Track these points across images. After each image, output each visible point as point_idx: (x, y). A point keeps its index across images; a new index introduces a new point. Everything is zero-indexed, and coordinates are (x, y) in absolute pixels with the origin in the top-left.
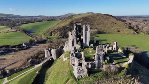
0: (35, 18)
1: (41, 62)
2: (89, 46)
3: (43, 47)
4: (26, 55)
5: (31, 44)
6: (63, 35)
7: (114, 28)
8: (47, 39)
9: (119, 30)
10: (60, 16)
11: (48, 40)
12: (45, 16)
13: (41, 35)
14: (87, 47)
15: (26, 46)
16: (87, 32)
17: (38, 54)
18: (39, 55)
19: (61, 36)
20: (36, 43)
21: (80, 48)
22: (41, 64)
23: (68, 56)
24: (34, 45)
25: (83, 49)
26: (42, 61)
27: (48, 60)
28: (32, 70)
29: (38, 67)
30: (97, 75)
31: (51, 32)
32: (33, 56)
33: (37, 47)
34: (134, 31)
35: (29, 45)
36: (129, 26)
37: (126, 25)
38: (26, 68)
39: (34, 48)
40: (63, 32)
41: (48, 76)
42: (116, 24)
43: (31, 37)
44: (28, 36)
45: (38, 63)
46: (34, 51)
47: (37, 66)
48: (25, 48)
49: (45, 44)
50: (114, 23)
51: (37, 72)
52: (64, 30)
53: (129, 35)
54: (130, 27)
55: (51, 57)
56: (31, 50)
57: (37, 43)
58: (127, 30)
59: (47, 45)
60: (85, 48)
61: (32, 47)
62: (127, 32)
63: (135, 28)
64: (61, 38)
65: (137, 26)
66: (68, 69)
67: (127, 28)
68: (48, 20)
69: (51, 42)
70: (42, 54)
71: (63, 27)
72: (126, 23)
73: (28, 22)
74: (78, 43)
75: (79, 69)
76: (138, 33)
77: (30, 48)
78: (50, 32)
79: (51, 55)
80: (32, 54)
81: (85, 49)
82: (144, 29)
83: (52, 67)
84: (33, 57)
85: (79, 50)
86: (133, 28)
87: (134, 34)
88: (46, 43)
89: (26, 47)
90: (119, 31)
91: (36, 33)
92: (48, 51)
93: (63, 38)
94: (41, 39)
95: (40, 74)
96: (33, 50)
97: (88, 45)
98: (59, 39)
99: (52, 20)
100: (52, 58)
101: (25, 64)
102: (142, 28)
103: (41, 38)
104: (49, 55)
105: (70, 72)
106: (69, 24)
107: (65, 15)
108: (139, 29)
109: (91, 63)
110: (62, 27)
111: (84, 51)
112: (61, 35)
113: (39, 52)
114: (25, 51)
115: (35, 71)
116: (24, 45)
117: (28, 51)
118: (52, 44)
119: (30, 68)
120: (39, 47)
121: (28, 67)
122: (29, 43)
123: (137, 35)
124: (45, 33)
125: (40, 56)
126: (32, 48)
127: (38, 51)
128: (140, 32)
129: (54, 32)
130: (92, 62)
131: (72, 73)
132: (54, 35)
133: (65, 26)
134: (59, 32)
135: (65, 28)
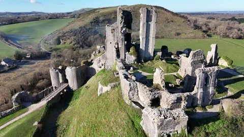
0: (25, 15)
1: (43, 97)
2: (154, 56)
3: (45, 66)
4: (8, 83)
5: (19, 60)
6: (81, 43)
7: (170, 29)
8: (51, 51)
9: (178, 32)
10: (71, 13)
11: (54, 53)
12: (44, 13)
13: (38, 44)
14: (151, 59)
15: (7, 65)
16: (150, 25)
17: (36, 80)
18: (37, 83)
19: (79, 45)
20: (28, 59)
21: (136, 60)
22: (43, 103)
23: (112, 82)
24: (25, 63)
25: (141, 63)
26: (46, 94)
27: (60, 92)
28: (21, 118)
29: (37, 110)
30: (211, 128)
31: (59, 37)
32: (25, 84)
33: (31, 66)
34: (204, 33)
35: (14, 63)
36: (194, 25)
37: (189, 22)
38: (7, 115)
39: (25, 69)
40: (81, 37)
41: (64, 130)
42: (172, 21)
43: (18, 47)
44: (12, 45)
45: (37, 100)
46: (26, 74)
47: (34, 107)
48: (6, 68)
49: (47, 61)
50: (169, 21)
51: (36, 124)
52: (83, 32)
53: (196, 40)
54: (197, 27)
55: (66, 85)
56: (20, 73)
57: (31, 58)
58: (192, 31)
59: (52, 61)
60: (146, 61)
61: (21, 67)
62: (192, 35)
63: (204, 28)
64: (77, 47)
65: (206, 25)
66: (123, 115)
67: (192, 28)
68: (50, 18)
69: (60, 56)
70: (43, 79)
71: (81, 27)
72: (189, 21)
73: (11, 22)
74: (129, 51)
75: (165, 118)
76: (209, 36)
77: (16, 68)
78: (56, 37)
79: (66, 81)
80: (21, 81)
81: (147, 63)
82: (218, 30)
83: (69, 108)
84: (25, 86)
85: (135, 66)
86: (201, 28)
87: (204, 37)
88: (49, 58)
89: (9, 67)
90: (178, 34)
91: (28, 41)
92: (57, 73)
93: (83, 47)
94: (40, 50)
95: (43, 127)
96: (23, 72)
97: (152, 55)
98: (74, 49)
99: (57, 18)
100: (68, 88)
101: (6, 103)
102: (216, 28)
103: (38, 49)
104: (61, 81)
105: (131, 124)
106: (91, 23)
107: (80, 11)
108: (209, 29)
109: (188, 96)
110: (78, 28)
111: (146, 67)
112: (79, 43)
113: (37, 75)
114: (5, 74)
115: (31, 121)
116: (3, 63)
117: (12, 75)
118: (61, 59)
119: (18, 113)
120: (36, 66)
121: (12, 112)
122: (14, 59)
123: (209, 39)
124: (46, 40)
125: (39, 84)
126: (20, 69)
127: (35, 74)
128: (213, 35)
129: (64, 38)
130: (188, 93)
131: (137, 127)
132: (65, 43)
133: (84, 27)
134: (73, 37)
135: (85, 30)
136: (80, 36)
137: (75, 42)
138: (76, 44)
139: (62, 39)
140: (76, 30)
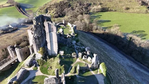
6: (59, 13)
7: (123, 4)
9: (128, 7)
13: (36, 12)
15: (12, 27)
16: (52, 34)
19: (57, 15)
24: (23, 26)
25: (46, 59)
31: (47, 8)
34: (148, 9)
36: (142, 2)
39: (22, 31)
43: (24, 14)
52: (62, 6)
53: (140, 15)
54: (144, 3)
56: (17, 34)
57: (27, 23)
58: (139, 7)
60: (50, 57)
61: (19, 29)
62: (138, 10)
67: (140, 4)
71: (61, 2)
81: (51, 59)
86: (147, 5)
87: (146, 12)
89: (13, 29)
90: (128, 9)
91: (31, 9)
96: (19, 33)
97: (56, 53)
100: (17, 60)
110: (59, 2)
116: (10, 26)
117: (12, 35)
124: (41, 9)
126: (18, 31)
132: (50, 12)
133: (63, 2)
134: (55, 9)
135: (63, 4)
136: (59, 8)
137: (56, 12)
138: (56, 13)
139: (49, 10)
140: (57, 4)
